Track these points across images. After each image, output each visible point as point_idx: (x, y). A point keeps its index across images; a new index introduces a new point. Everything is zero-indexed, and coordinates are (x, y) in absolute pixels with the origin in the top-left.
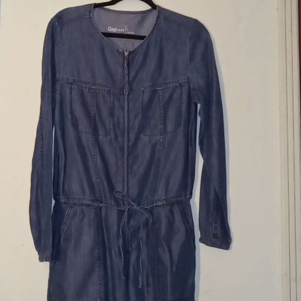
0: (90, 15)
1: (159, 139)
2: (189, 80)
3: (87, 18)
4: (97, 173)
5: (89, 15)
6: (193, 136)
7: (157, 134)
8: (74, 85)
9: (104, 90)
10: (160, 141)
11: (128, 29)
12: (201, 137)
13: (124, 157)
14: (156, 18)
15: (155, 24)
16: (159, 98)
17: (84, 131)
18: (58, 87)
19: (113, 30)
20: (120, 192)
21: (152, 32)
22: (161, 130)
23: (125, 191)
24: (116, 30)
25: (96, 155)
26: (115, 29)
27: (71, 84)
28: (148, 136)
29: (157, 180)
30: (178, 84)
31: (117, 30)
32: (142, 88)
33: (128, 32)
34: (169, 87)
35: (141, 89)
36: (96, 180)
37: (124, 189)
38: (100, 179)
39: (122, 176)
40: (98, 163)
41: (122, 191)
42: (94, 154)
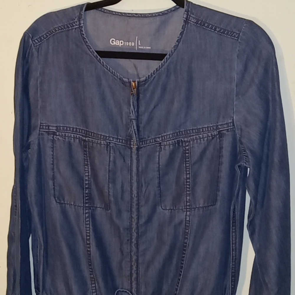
0: (80, 24)
1: (185, 217)
2: (234, 125)
3: (76, 28)
4: (90, 265)
5: (78, 23)
6: (237, 217)
7: (182, 209)
8: (57, 135)
9: (100, 144)
10: (186, 220)
11: (139, 41)
12: (251, 218)
13: (131, 242)
14: (182, 23)
15: (182, 34)
16: (185, 153)
17: (72, 204)
18: (34, 138)
19: (118, 44)
20: (126, 292)
21: (176, 46)
22: (188, 204)
23: (134, 290)
24: (122, 43)
25: (89, 240)
26: (121, 41)
27: (54, 134)
28: (169, 209)
29: (179, 279)
30: (216, 133)
31: (124, 44)
32: (159, 138)
33: (140, 46)
34: (201, 136)
35: (158, 140)
36: (89, 275)
37: (132, 288)
38: (94, 275)
39: (129, 269)
40: (91, 252)
41: (128, 290)
42: (86, 237)
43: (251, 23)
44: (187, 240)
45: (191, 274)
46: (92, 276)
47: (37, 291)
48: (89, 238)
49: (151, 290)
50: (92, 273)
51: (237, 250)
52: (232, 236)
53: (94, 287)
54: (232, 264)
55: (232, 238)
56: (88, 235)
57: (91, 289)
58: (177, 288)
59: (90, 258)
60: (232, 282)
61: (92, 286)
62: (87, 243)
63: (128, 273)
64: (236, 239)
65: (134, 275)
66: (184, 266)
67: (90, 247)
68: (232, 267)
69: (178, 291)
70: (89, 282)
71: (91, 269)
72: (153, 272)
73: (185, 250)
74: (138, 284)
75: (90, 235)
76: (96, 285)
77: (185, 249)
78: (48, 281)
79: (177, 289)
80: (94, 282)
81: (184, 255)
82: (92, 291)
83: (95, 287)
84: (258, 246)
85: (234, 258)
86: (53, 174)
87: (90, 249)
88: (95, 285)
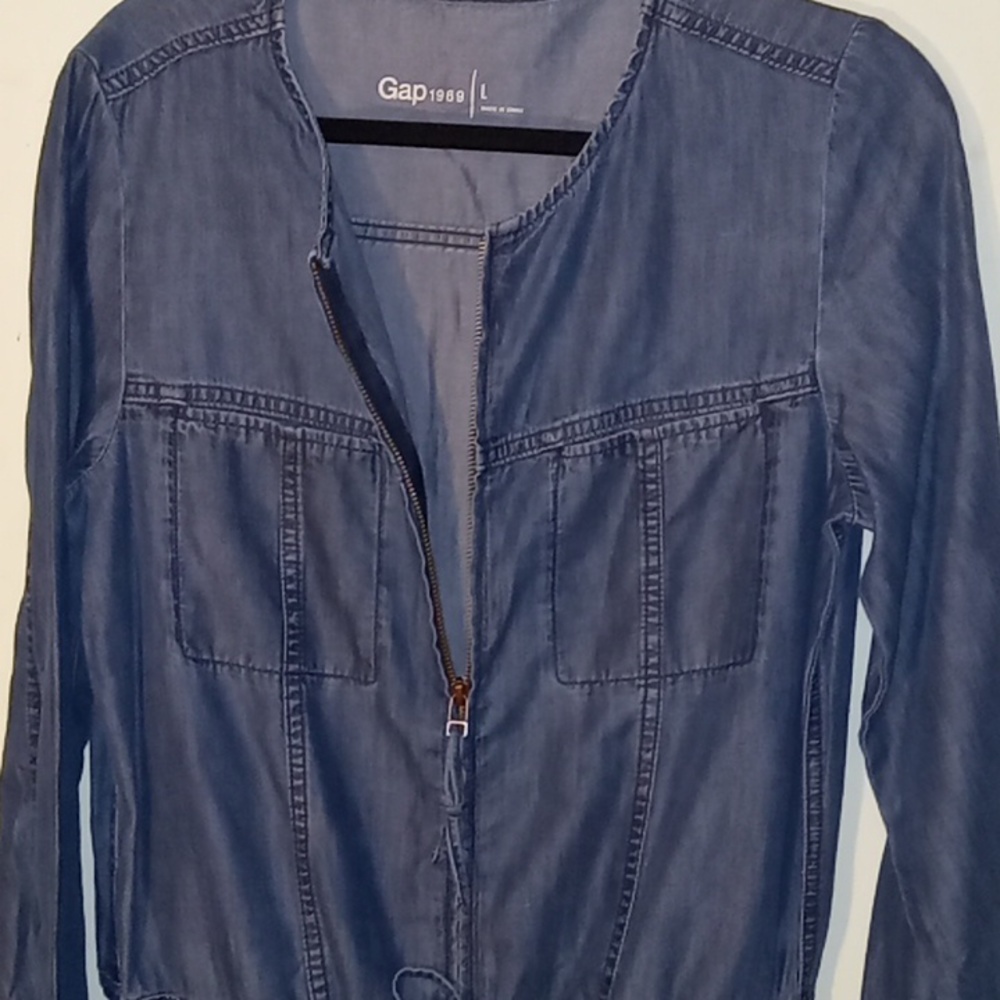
0: (273, 23)
1: (641, 707)
2: (815, 382)
3: (258, 37)
4: (306, 881)
5: (265, 21)
6: (827, 707)
7: (631, 680)
8: (188, 419)
9: (350, 449)
10: (644, 719)
11: (483, 87)
12: (874, 707)
14: (640, 25)
15: (636, 62)
16: (645, 482)
17: (241, 663)
18: (102, 429)
19: (408, 97)
20: (430, 976)
21: (617, 108)
22: (653, 660)
23: (458, 970)
24: (420, 92)
25: (302, 790)
26: (416, 87)
27: (176, 412)
28: (583, 683)
29: (621, 927)
30: (752, 409)
31: (429, 95)
32: (554, 430)
33: (485, 103)
34: (701, 421)
35: (550, 437)
36: (301, 917)
37: (448, 961)
38: (319, 916)
39: (441, 894)
40: (310, 833)
41: (437, 971)
42: (292, 782)
43: (876, 28)
44: (646, 788)
45: (666, 904)
46: (311, 919)
47: (108, 977)
48: (301, 782)
49: (515, 971)
50: (311, 909)
51: (826, 821)
52: (808, 772)
53: (315, 958)
54: (807, 870)
55: (808, 778)
56: (299, 773)
57: (307, 964)
58: (612, 955)
59: (304, 855)
60: (806, 931)
61: (309, 955)
62: (293, 800)
63: (436, 908)
64: (820, 783)
65: (460, 917)
66: (636, 880)
67: (306, 816)
68: (807, 881)
69: (616, 970)
70: (299, 943)
71: (307, 893)
72: (524, 906)
73: (640, 824)
74: (471, 948)
75: (304, 773)
76: (326, 949)
77: (641, 817)
78: (152, 940)
79: (611, 963)
80: (316, 941)
81: (637, 841)
82: (311, 973)
83: (322, 956)
84: (897, 806)
85: (814, 847)
86: (174, 555)
87: (306, 822)
88: (322, 950)
